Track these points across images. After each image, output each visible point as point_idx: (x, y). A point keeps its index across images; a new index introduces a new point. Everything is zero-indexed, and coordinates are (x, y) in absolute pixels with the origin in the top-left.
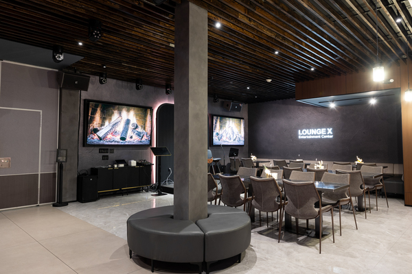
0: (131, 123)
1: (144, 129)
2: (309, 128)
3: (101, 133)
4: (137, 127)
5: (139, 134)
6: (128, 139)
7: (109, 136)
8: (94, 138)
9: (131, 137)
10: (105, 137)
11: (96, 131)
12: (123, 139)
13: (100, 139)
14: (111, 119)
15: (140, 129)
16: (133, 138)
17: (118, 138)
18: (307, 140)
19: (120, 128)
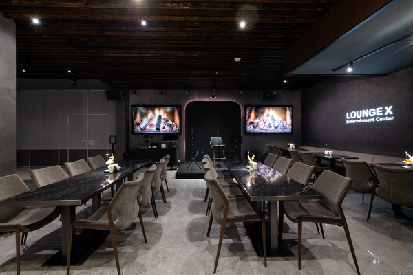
0: (163, 118)
1: (173, 121)
2: (358, 109)
3: (142, 126)
4: (167, 121)
5: (170, 126)
6: (162, 129)
7: (148, 128)
8: (138, 129)
9: (164, 128)
10: (145, 128)
11: (138, 124)
12: (158, 129)
13: (142, 129)
14: (147, 116)
15: (170, 122)
16: (165, 128)
17: (154, 129)
18: (356, 124)
19: (155, 122)
